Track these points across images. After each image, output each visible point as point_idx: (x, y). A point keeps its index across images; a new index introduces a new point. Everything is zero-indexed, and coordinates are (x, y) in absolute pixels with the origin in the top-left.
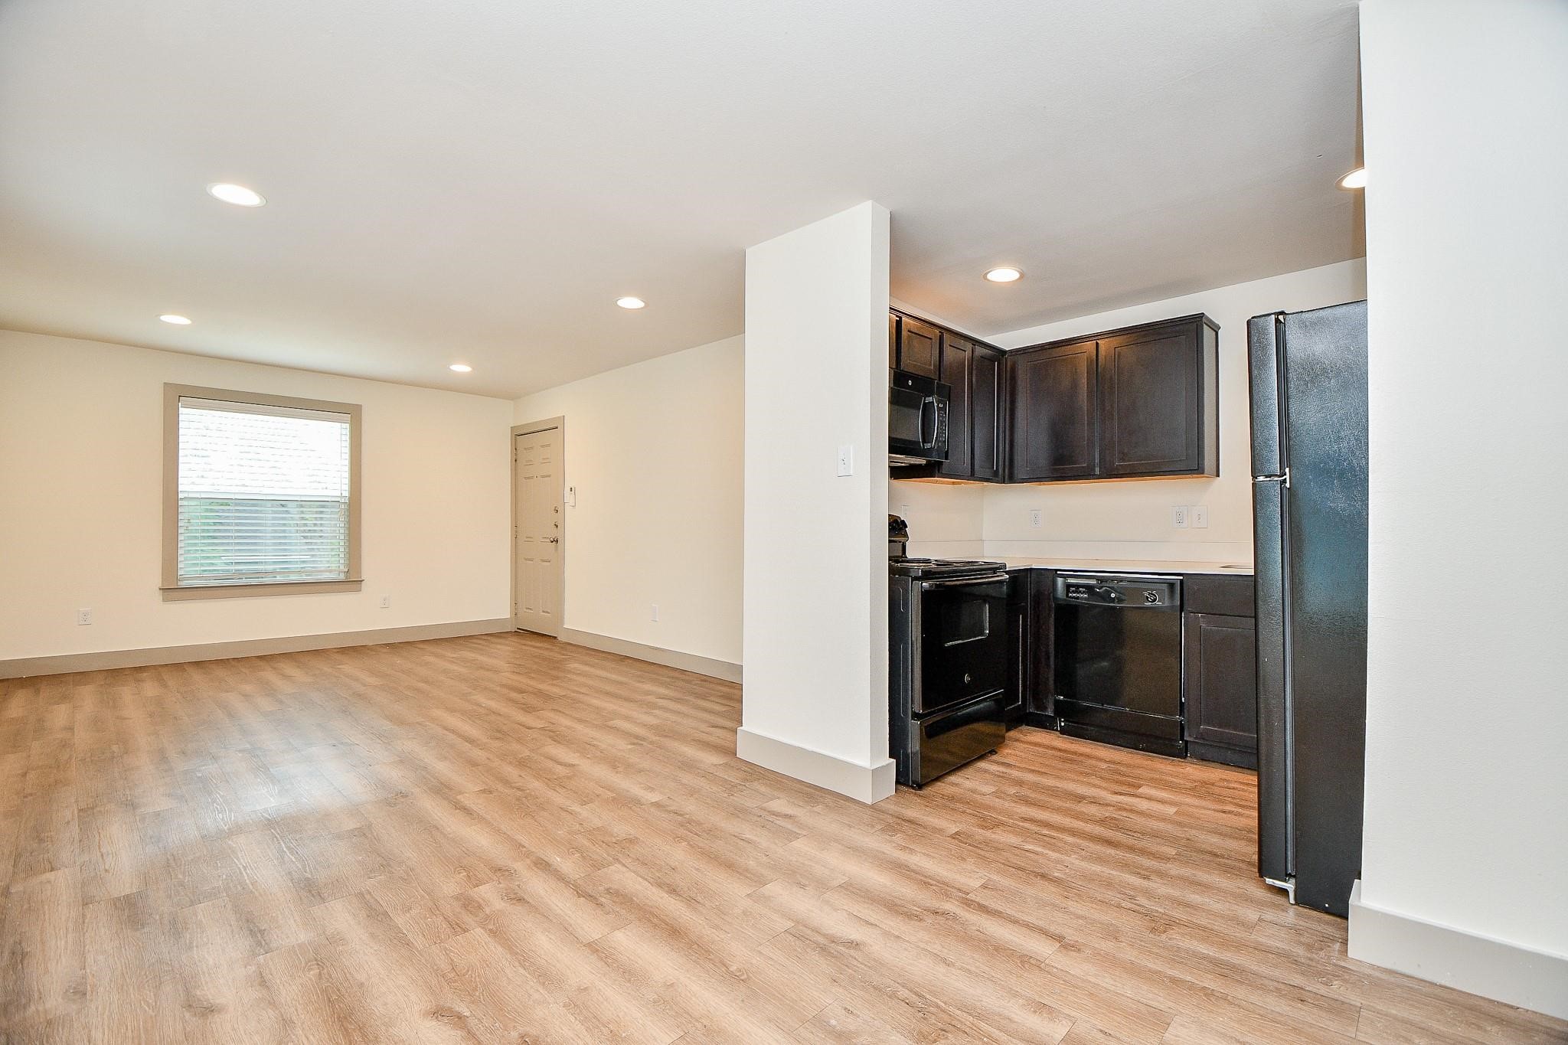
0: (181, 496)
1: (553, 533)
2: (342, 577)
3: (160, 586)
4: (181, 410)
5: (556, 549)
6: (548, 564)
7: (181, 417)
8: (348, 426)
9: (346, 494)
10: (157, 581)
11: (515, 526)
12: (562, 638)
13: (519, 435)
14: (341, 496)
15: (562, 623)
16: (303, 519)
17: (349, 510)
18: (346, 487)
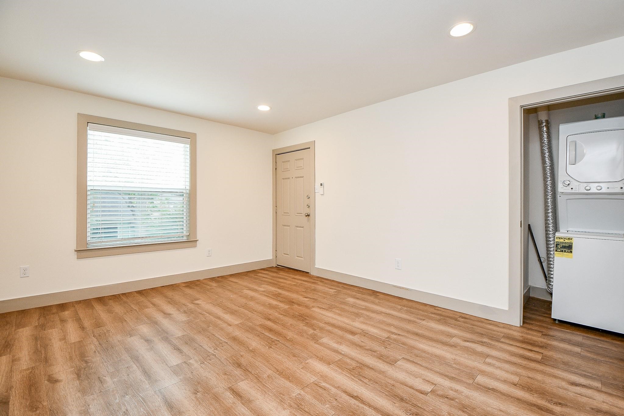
0: (89, 188)
1: (307, 211)
2: (185, 239)
3: (75, 248)
4: (89, 132)
5: (308, 220)
6: (302, 228)
7: (89, 137)
8: (188, 146)
9: (188, 188)
10: (73, 246)
11: (276, 206)
12: (313, 273)
13: (278, 154)
14: (186, 189)
15: (314, 264)
16: (131, 203)
17: (189, 198)
18: (188, 184)
